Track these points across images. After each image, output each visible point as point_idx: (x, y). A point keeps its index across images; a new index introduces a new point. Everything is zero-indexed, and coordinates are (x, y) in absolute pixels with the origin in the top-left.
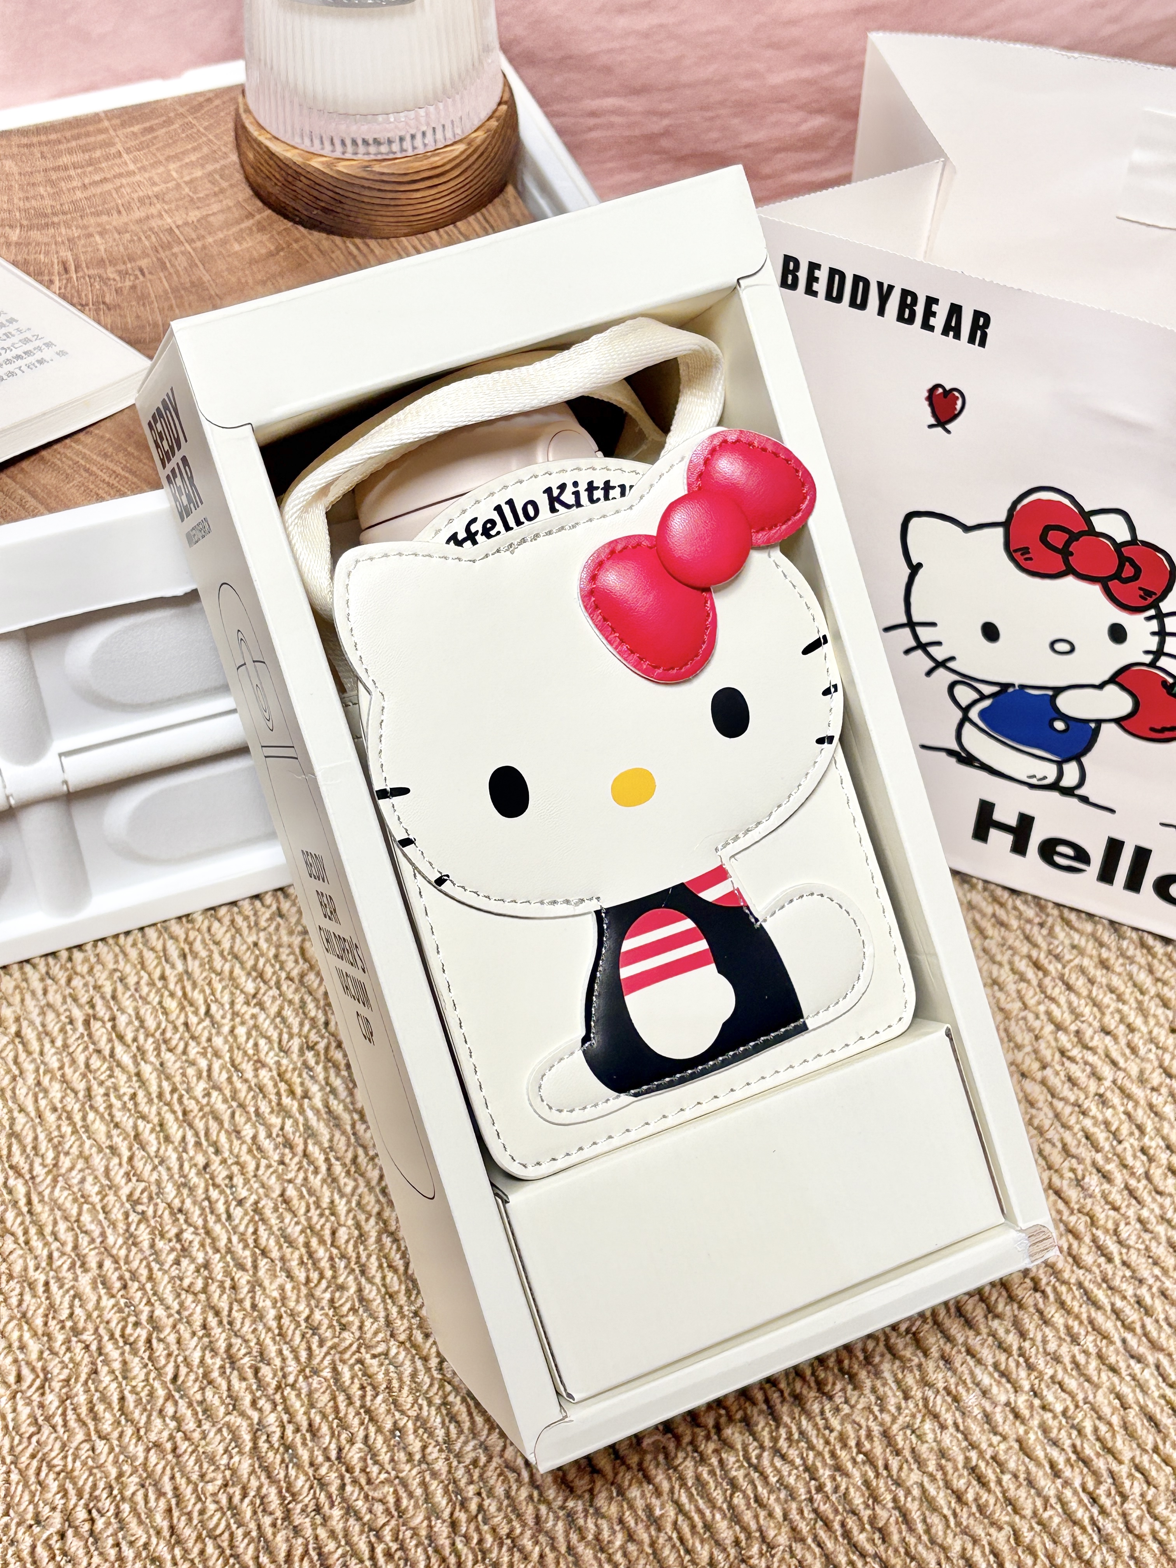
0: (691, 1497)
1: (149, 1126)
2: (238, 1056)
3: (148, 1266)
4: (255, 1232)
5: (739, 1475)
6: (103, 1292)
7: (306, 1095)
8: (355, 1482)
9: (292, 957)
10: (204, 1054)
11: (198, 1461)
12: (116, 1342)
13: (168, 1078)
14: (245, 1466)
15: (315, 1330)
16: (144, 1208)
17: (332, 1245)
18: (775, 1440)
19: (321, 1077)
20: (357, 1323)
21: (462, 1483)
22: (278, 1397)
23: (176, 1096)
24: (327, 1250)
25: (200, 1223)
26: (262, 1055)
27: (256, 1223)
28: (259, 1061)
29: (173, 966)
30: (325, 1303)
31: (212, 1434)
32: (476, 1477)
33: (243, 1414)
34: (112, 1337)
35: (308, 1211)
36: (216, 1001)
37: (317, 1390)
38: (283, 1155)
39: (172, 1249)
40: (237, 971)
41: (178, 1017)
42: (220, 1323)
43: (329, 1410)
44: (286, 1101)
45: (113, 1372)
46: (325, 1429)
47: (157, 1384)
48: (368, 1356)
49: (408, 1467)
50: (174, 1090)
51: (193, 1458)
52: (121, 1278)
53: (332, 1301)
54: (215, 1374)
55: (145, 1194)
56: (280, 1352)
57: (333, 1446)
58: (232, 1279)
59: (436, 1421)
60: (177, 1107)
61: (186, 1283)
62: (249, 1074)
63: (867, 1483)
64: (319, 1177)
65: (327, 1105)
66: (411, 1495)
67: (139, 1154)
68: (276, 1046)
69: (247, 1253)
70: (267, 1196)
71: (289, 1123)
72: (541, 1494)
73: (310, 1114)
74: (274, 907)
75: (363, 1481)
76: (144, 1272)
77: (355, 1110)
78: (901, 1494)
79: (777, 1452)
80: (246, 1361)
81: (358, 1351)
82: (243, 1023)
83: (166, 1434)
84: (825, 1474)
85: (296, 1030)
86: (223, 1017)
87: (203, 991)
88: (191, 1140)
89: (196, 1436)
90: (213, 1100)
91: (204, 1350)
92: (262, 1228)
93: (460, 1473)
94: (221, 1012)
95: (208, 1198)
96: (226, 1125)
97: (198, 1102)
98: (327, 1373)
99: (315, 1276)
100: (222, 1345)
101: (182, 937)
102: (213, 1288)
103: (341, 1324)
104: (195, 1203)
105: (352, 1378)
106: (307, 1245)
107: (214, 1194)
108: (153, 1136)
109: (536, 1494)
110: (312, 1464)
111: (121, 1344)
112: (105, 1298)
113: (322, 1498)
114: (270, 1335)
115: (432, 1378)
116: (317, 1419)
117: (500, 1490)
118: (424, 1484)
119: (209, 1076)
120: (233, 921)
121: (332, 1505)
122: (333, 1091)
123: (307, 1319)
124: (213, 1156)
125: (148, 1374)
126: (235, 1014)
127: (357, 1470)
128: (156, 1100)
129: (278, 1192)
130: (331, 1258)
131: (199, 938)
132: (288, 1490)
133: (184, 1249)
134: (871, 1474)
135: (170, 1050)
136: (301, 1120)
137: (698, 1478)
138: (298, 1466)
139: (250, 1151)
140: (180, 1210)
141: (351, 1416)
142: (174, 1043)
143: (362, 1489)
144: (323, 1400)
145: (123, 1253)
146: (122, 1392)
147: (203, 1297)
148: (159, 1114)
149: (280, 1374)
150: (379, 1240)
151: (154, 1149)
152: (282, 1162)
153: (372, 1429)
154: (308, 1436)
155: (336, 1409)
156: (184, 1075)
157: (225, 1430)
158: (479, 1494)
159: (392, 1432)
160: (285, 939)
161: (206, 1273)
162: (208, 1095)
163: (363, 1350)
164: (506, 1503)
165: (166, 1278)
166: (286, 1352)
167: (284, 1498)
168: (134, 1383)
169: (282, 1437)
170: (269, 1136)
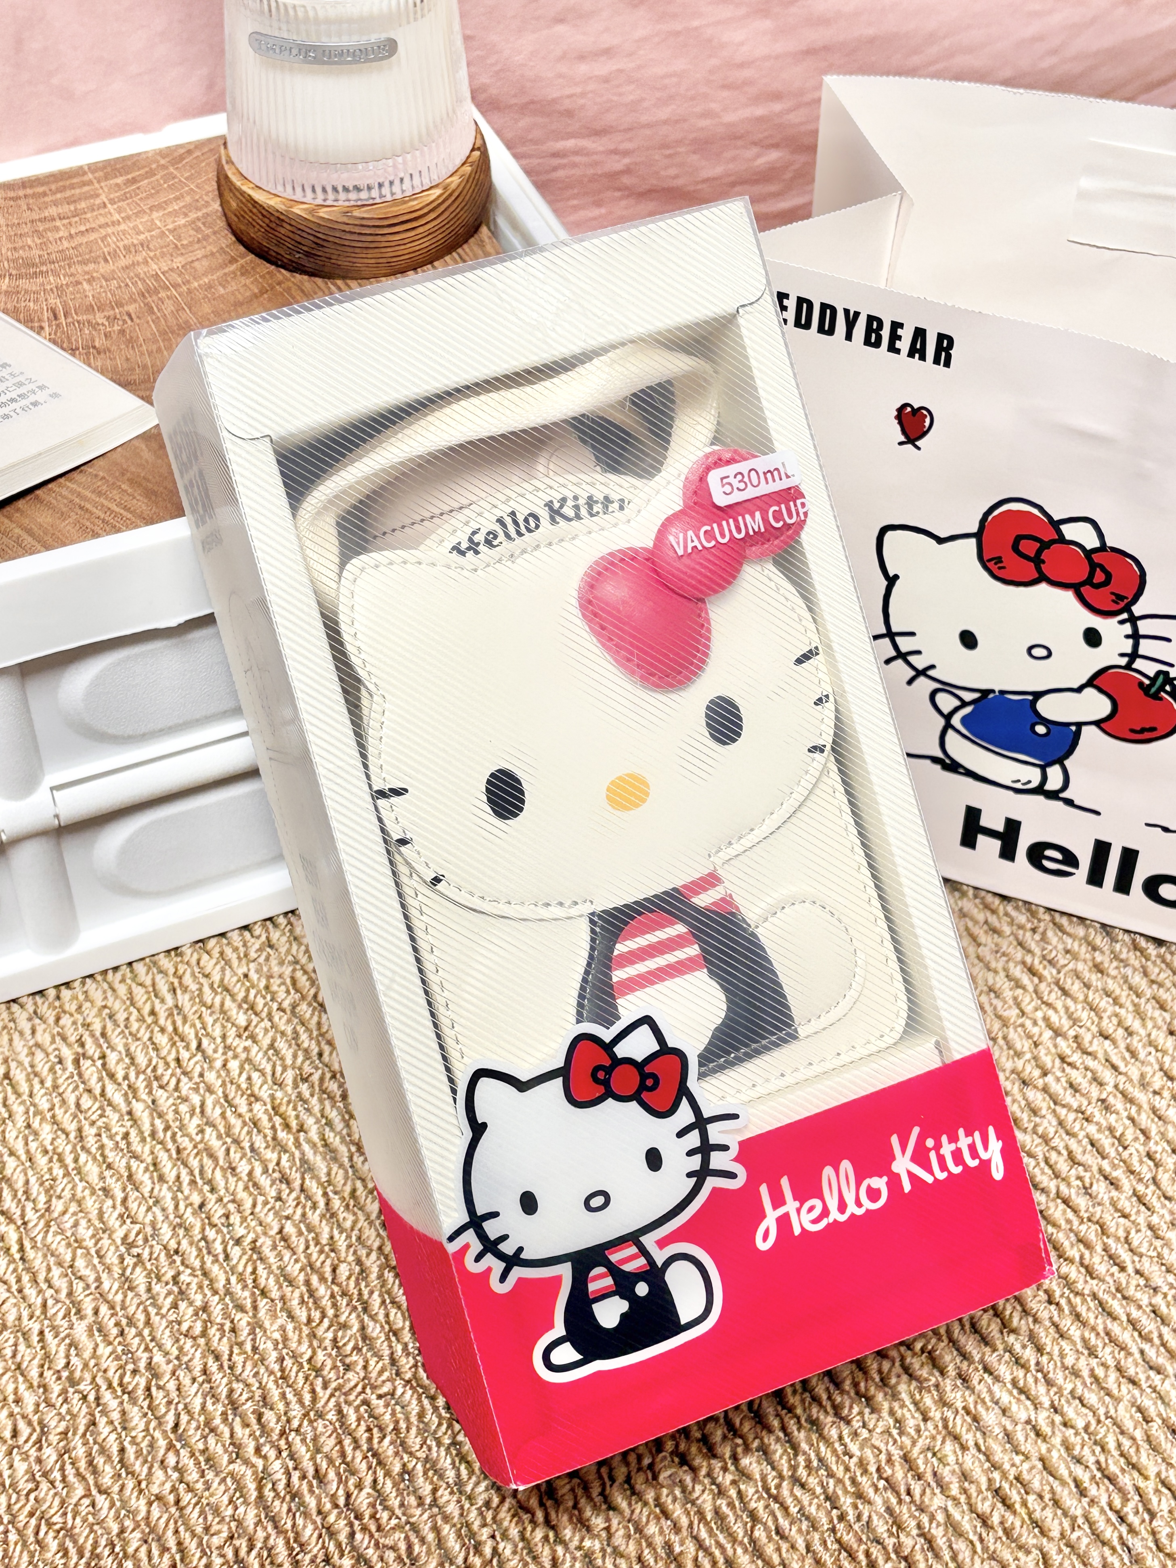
0: (710, 1532)
1: (144, 1165)
2: (232, 1091)
3: (145, 1310)
4: (254, 1272)
5: (759, 1506)
6: (99, 1339)
7: (301, 1129)
8: (364, 1529)
9: (283, 988)
10: (196, 1090)
11: (202, 1512)
12: (115, 1391)
13: (160, 1116)
14: (250, 1516)
15: (318, 1371)
16: (139, 1251)
17: (333, 1282)
18: (794, 1468)
19: (316, 1109)
20: (361, 1363)
21: (475, 1527)
22: (282, 1443)
23: (169, 1134)
24: (328, 1287)
25: (197, 1264)
26: (256, 1089)
27: (255, 1262)
28: (252, 1095)
29: (163, 1001)
30: (327, 1343)
31: (215, 1485)
32: (489, 1520)
33: (247, 1462)
34: (110, 1386)
35: (307, 1247)
36: (208, 1034)
37: (322, 1434)
38: (280, 1192)
39: (169, 1293)
40: (228, 1003)
41: (169, 1053)
42: (221, 1367)
43: (335, 1454)
44: (282, 1135)
45: (112, 1422)
46: (332, 1475)
47: (157, 1434)
48: (374, 1397)
49: (418, 1512)
50: (167, 1128)
51: (197, 1509)
52: (117, 1324)
53: (335, 1340)
54: (217, 1421)
55: (140, 1236)
56: (283, 1396)
57: (341, 1492)
58: (232, 1322)
59: (445, 1462)
60: (170, 1145)
61: (185, 1327)
62: (243, 1109)
63: (889, 1510)
64: (318, 1212)
65: (323, 1139)
66: (423, 1540)
67: (133, 1195)
68: (269, 1078)
69: (247, 1294)
70: (265, 1234)
71: (285, 1157)
72: (557, 1535)
73: (306, 1147)
74: (263, 938)
75: (373, 1528)
76: (141, 1317)
77: (352, 1142)
78: (925, 1519)
79: (796, 1481)
80: (249, 1407)
81: (363, 1391)
82: (235, 1057)
83: (168, 1486)
84: (846, 1502)
85: (289, 1061)
86: (215, 1051)
87: (193, 1025)
88: (185, 1179)
89: (200, 1486)
90: (207, 1137)
91: (205, 1396)
92: (260, 1267)
93: (473, 1515)
94: (213, 1046)
95: (204, 1238)
96: (221, 1162)
97: (191, 1140)
98: (332, 1416)
99: (316, 1315)
100: (223, 1391)
101: (172, 971)
102: (213, 1331)
103: (344, 1364)
104: (191, 1244)
105: (359, 1420)
106: (308, 1283)
107: (211, 1234)
108: (147, 1175)
109: (551, 1534)
110: (319, 1512)
111: (119, 1393)
112: (101, 1346)
113: (332, 1547)
114: (272, 1378)
115: (440, 1417)
116: (324, 1465)
117: (514, 1532)
118: (436, 1529)
119: (202, 1112)
120: (222, 953)
121: (342, 1556)
122: (329, 1123)
123: (310, 1361)
124: (208, 1195)
125: (148, 1424)
126: (228, 1048)
127: (367, 1517)
128: (148, 1139)
129: (276, 1229)
130: (333, 1296)
131: (189, 971)
132: (295, 1541)
133: (181, 1292)
134: (894, 1501)
135: (161, 1087)
136: (297, 1154)
137: (717, 1512)
138: (306, 1515)
139: (246, 1188)
140: (177, 1252)
141: (358, 1459)
142: (165, 1079)
143: (371, 1536)
144: (329, 1444)
145: (119, 1297)
146: (121, 1443)
147: (202, 1341)
148: (152, 1153)
149: (284, 1418)
150: (380, 1276)
151: (149, 1189)
152: (279, 1198)
153: (380, 1473)
154: (315, 1482)
155: (343, 1454)
156: (176, 1112)
157: (229, 1480)
158: (493, 1537)
159: (401, 1475)
160: (276, 969)
161: (205, 1316)
162: (202, 1131)
163: (368, 1390)
164: (521, 1545)
165: (164, 1323)
166: (290, 1396)
167: (293, 1549)
168: (133, 1434)
169: (288, 1485)
170: (265, 1171)
